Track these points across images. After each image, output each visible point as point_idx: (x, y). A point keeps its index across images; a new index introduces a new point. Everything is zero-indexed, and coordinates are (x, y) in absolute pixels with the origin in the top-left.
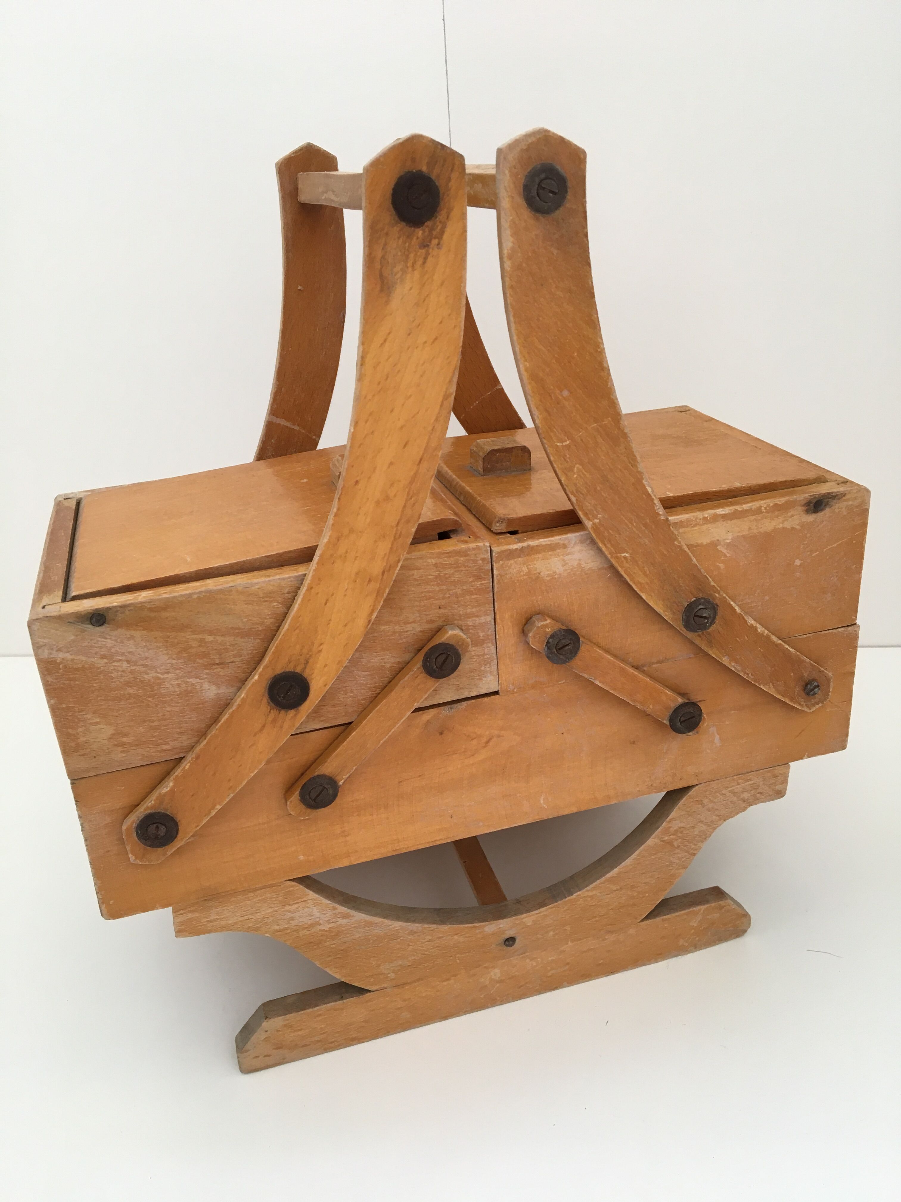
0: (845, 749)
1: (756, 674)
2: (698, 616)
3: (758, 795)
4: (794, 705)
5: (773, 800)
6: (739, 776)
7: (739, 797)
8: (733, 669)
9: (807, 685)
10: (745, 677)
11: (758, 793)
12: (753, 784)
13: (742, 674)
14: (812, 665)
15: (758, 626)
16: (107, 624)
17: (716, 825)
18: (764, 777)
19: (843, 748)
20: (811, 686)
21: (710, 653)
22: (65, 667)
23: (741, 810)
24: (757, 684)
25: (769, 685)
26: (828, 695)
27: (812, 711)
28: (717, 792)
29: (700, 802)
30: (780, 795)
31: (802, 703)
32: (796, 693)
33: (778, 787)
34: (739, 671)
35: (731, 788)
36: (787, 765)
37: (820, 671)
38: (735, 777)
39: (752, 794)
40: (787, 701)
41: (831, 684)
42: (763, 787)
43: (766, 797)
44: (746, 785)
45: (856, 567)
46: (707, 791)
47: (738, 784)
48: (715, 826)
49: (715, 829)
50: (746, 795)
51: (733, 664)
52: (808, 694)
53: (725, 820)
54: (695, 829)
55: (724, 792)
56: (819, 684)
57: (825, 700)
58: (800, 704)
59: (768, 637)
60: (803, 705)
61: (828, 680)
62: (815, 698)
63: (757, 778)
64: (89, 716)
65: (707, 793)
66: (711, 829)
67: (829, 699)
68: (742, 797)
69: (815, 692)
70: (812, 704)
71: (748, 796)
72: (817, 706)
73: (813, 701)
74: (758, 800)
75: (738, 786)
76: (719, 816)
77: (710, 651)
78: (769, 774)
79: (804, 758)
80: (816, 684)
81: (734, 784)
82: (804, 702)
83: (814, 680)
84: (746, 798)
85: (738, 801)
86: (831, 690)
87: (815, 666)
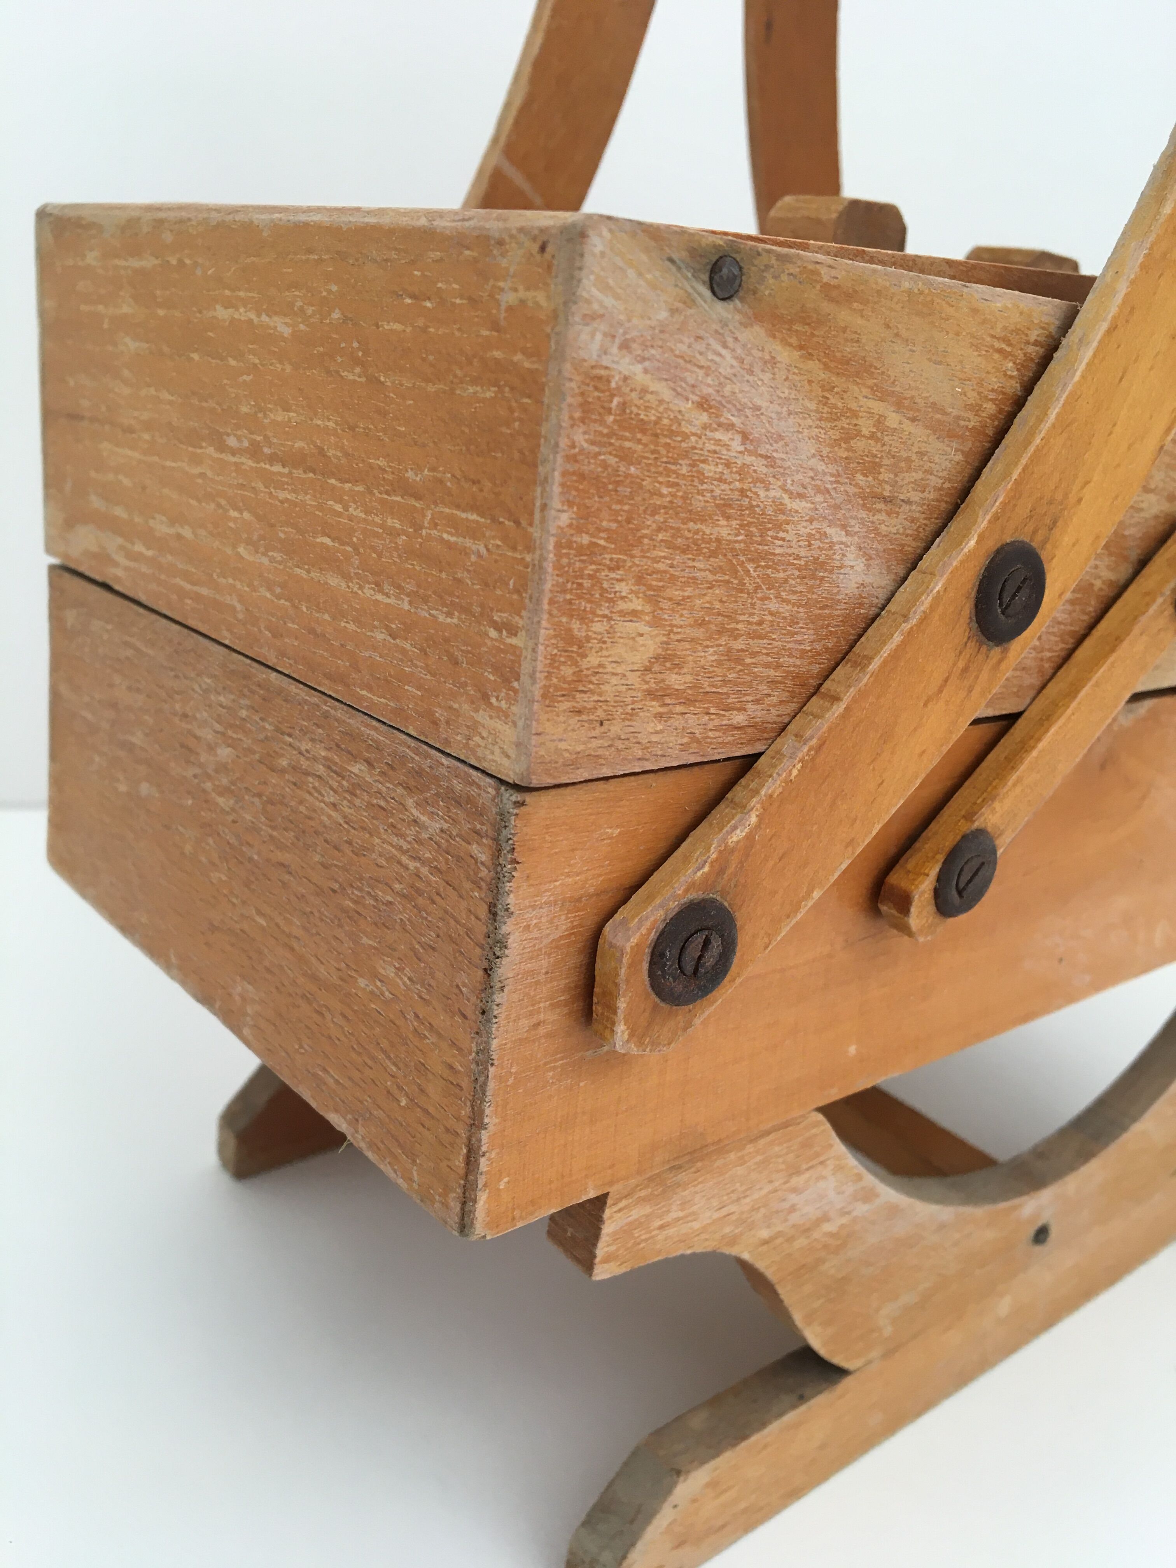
16: (742, 300)
22: (623, 406)
64: (623, 588)
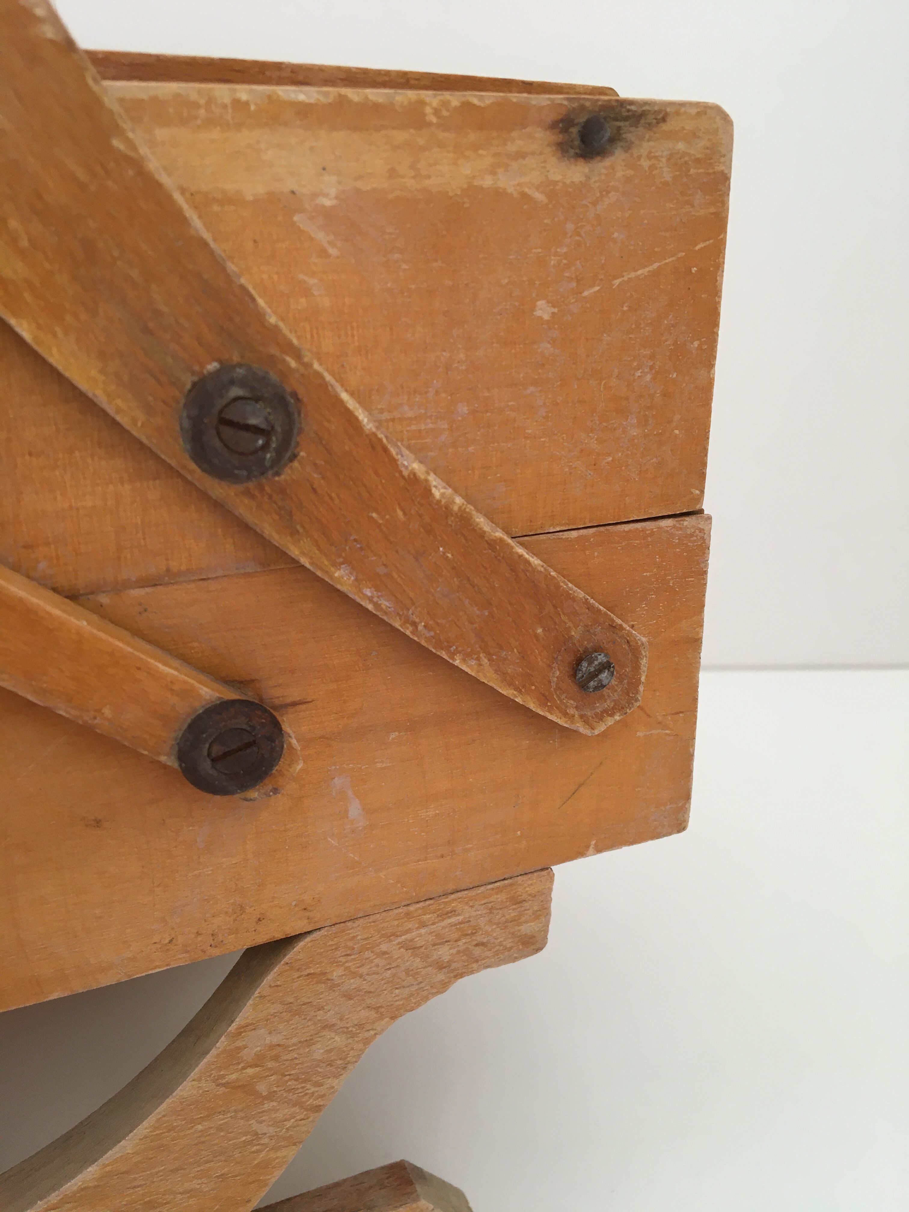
0: (684, 829)
1: (437, 624)
2: (231, 423)
3: (477, 951)
4: (550, 717)
5: (515, 959)
6: (421, 905)
7: (428, 957)
8: (370, 607)
9: (579, 661)
10: (408, 633)
11: (477, 945)
12: (460, 923)
13: (397, 624)
14: (590, 607)
15: (433, 480)
17: (372, 1033)
18: (490, 905)
19: (680, 826)
20: (590, 663)
21: (294, 552)
23: (434, 991)
24: (444, 655)
25: (478, 659)
26: (637, 692)
27: (596, 732)
28: (368, 949)
29: (321, 977)
30: (532, 947)
31: (571, 711)
32: (553, 685)
33: (527, 928)
34: (386, 613)
35: (403, 937)
36: (544, 873)
37: (613, 627)
38: (412, 908)
39: (461, 949)
40: (532, 706)
41: (644, 662)
42: (488, 928)
43: (497, 953)
44: (443, 928)
45: (700, 348)
46: (336, 949)
47: (423, 925)
48: (367, 1035)
49: (367, 1042)
50: (445, 953)
51: (368, 592)
52: (583, 686)
53: (393, 1018)
54: (314, 1047)
55: (384, 947)
56: (611, 661)
57: (630, 704)
58: (565, 714)
59: (464, 519)
60: (573, 716)
61: (635, 651)
62: (602, 698)
63: (472, 907)
65: (338, 953)
66: (358, 1042)
67: (638, 704)
68: (435, 957)
69: (601, 680)
70: (596, 715)
71: (452, 955)
72: (610, 721)
73: (599, 707)
74: (477, 961)
75: (423, 931)
76: (377, 1009)
77: (292, 547)
78: (502, 897)
79: (588, 853)
80: (601, 658)
81: (410, 926)
82: (577, 708)
83: (598, 649)
84: (446, 958)
85: (425, 968)
86: (643, 679)
87: (599, 611)
